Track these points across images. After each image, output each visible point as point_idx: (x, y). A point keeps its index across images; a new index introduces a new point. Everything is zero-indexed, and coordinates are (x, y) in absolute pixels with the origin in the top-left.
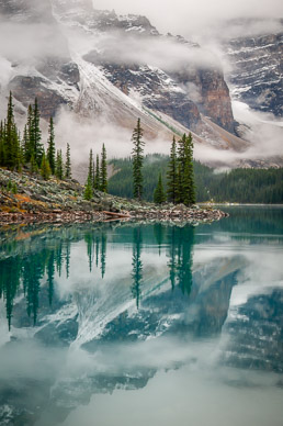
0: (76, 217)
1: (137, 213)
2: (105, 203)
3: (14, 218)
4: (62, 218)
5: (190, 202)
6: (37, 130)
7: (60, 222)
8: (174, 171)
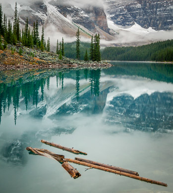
0: (57, 66)
1: (79, 65)
2: (67, 61)
4: (52, 66)
5: (99, 60)
6: (37, 32)
8: (92, 48)
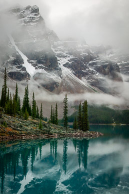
0: (32, 137)
1: (61, 135)
2: (46, 131)
7: (24, 139)
8: (80, 116)
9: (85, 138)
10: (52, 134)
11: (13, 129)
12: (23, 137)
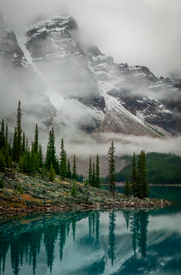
0: (61, 209)
1: (105, 204)
2: (83, 199)
3: (17, 211)
4: (51, 209)
6: (53, 147)
7: (49, 212)
8: (134, 175)
9: (142, 209)
10: (91, 204)
11: (33, 196)
12: (48, 208)
